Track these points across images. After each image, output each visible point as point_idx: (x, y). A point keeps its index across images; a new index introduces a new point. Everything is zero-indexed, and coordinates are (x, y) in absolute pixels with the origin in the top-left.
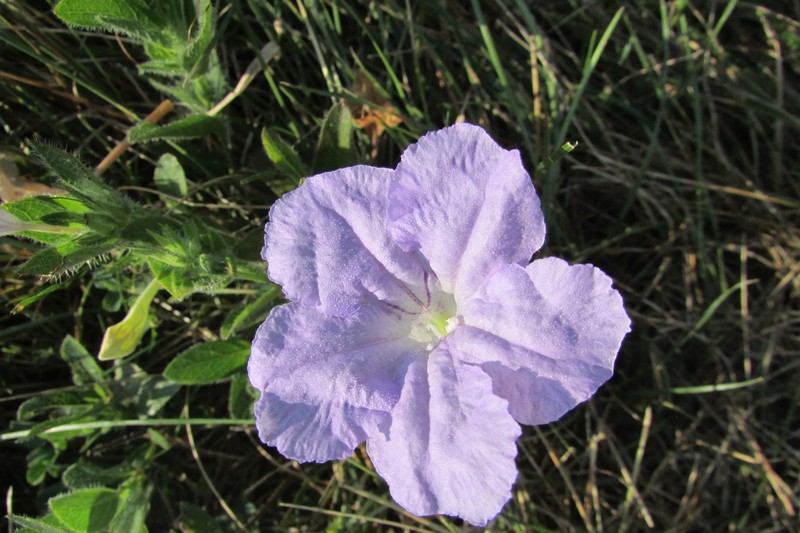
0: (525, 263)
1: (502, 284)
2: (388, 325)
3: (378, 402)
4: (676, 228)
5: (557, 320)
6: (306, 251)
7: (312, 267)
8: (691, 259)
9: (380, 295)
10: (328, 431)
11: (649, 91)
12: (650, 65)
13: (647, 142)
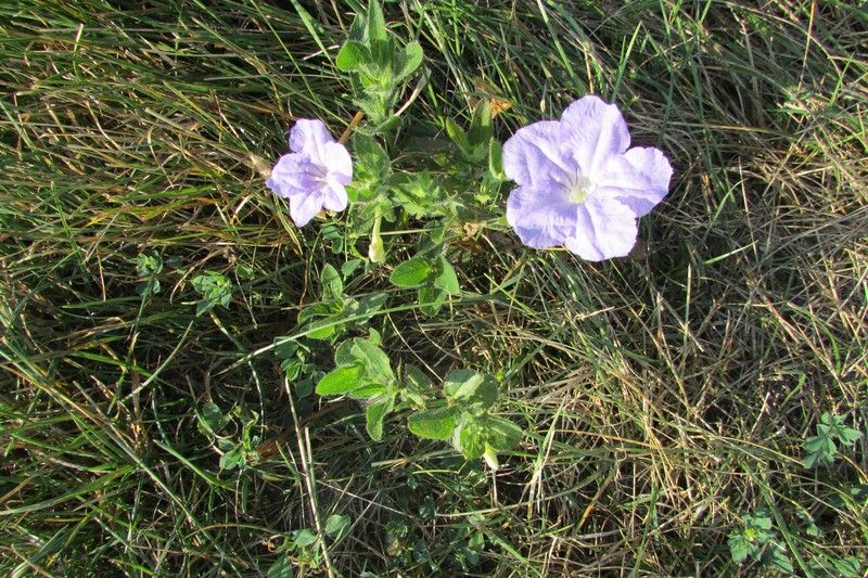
0: (623, 154)
1: (614, 164)
2: (561, 193)
3: (569, 222)
4: (693, 161)
5: (642, 174)
6: (524, 163)
7: (527, 170)
8: (706, 179)
9: (558, 179)
10: (549, 237)
11: (662, 68)
12: (661, 50)
13: (665, 103)
